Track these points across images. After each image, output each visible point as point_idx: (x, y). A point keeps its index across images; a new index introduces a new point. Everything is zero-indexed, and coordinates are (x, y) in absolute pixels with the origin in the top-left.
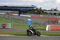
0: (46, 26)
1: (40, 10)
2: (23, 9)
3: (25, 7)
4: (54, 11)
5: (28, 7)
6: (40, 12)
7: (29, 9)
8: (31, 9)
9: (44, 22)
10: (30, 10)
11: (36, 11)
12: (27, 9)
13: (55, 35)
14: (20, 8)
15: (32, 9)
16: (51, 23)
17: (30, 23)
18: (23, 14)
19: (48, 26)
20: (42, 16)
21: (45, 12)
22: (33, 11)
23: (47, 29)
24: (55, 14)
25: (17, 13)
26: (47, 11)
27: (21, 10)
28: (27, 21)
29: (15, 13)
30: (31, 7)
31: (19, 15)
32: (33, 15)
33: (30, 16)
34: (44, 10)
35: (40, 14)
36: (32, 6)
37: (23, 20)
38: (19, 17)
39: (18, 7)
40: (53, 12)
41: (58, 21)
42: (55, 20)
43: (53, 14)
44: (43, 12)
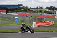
0: (32, 23)
1: (26, 9)
2: (10, 8)
3: (12, 6)
4: (40, 8)
5: (15, 6)
6: (26, 10)
7: (15, 7)
8: (17, 7)
9: (30, 20)
10: (17, 9)
11: (23, 9)
12: (14, 7)
13: (41, 31)
14: (8, 7)
15: (19, 7)
16: (37, 20)
17: (17, 21)
18: (10, 13)
19: (34, 23)
20: (28, 14)
21: (31, 9)
22: (20, 9)
23: (33, 26)
24: (40, 11)
25: (5, 12)
26: (33, 9)
27: (8, 8)
28: (14, 19)
29: (2, 12)
30: (17, 6)
31: (7, 14)
32: (20, 13)
33: (17, 14)
34: (31, 8)
35: (26, 12)
36: (19, 4)
37: (11, 18)
38: (6, 15)
39: (5, 6)
40: (39, 10)
41: (43, 18)
42: (40, 17)
43: (39, 11)
44: (29, 10)
